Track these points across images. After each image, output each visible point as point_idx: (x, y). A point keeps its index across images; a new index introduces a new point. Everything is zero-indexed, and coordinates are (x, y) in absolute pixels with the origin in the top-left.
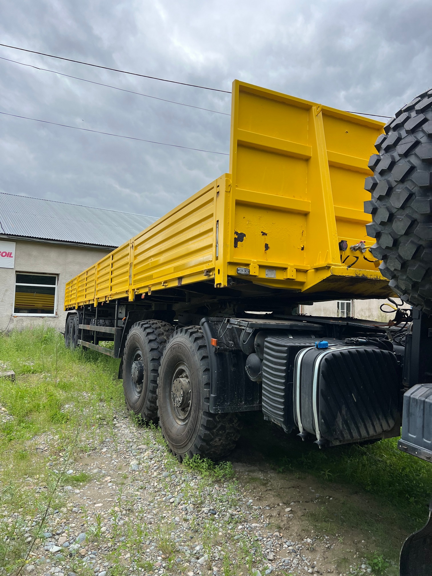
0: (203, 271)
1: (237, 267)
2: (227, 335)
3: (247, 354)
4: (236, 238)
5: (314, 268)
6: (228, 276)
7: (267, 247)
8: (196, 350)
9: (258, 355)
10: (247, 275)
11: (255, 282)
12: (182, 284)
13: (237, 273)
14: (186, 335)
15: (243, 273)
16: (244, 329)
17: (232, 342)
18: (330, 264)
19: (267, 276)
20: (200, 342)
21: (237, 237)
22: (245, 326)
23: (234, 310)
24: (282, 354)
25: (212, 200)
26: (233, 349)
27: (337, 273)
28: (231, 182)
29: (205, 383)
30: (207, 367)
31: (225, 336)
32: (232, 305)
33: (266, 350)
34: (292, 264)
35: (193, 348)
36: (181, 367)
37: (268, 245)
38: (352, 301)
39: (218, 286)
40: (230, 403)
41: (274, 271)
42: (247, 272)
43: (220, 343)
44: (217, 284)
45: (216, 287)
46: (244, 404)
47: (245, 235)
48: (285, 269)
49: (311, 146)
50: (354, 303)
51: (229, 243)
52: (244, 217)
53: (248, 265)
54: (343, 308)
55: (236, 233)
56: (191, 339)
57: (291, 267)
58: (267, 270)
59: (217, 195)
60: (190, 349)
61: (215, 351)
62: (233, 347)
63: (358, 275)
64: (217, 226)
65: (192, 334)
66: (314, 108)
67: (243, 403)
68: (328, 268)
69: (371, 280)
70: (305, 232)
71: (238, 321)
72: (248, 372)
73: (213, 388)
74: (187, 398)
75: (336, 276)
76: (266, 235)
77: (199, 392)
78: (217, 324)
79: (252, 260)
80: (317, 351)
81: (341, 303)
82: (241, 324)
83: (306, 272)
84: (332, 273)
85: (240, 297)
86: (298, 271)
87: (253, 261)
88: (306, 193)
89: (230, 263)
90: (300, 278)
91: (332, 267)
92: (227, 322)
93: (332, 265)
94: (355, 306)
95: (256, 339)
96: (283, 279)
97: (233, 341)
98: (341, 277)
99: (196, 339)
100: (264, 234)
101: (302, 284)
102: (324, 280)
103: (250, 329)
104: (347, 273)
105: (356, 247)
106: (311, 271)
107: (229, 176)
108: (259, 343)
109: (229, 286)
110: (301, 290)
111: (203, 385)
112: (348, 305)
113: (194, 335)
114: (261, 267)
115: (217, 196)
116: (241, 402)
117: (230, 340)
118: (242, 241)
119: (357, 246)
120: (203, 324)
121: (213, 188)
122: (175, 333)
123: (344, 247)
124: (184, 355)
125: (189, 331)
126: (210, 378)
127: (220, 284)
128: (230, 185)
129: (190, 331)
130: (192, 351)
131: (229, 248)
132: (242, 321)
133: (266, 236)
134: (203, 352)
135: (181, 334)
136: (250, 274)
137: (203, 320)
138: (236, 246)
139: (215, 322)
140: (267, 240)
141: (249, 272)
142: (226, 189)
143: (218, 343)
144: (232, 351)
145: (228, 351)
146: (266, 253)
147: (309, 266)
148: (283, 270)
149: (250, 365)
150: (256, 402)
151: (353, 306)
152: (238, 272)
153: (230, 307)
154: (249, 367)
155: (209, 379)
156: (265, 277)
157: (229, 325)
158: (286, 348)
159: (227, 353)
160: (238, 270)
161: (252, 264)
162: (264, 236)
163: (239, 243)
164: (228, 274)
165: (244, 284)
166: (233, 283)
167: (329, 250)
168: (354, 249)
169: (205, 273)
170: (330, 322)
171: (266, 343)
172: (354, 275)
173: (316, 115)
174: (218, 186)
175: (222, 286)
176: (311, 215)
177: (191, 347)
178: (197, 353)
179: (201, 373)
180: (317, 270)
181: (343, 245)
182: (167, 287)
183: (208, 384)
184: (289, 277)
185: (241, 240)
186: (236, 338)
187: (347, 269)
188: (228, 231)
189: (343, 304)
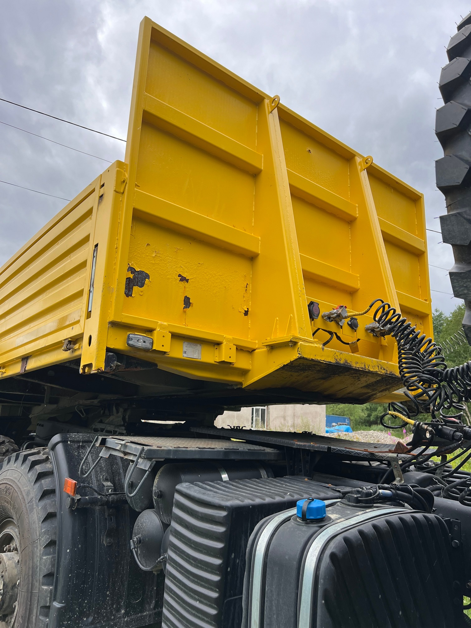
0: (61, 341)
1: (128, 333)
2: (101, 468)
3: (137, 510)
4: (130, 278)
5: (267, 346)
6: (108, 350)
7: (187, 302)
8: (36, 499)
9: (158, 513)
10: (146, 350)
11: (162, 366)
12: (27, 369)
13: (128, 344)
14: (23, 468)
15: (140, 344)
16: (133, 461)
17: (109, 484)
18: (297, 338)
19: (185, 355)
20: (46, 483)
21: (131, 276)
22: (135, 455)
23: (124, 419)
24: (214, 527)
25: (89, 212)
26: (111, 498)
27: (308, 355)
28: (127, 176)
29: (45, 571)
30: (53, 538)
31: (96, 472)
32: (121, 410)
33: (176, 511)
34: (231, 337)
35: (32, 495)
36: (9, 530)
37: (189, 299)
38: (267, 407)
39: (86, 371)
40: (94, 618)
41: (199, 347)
42: (147, 345)
43: (84, 487)
44: (85, 366)
45: (81, 371)
46: (124, 613)
47: (147, 276)
48: (218, 344)
49: (263, 155)
50: (269, 409)
51: (114, 286)
52: (148, 245)
53: (150, 331)
54: (257, 415)
55: (132, 270)
56: (32, 475)
57: (229, 341)
58: (186, 343)
59: (99, 200)
60: (25, 497)
61: (71, 507)
62: (110, 495)
63: (338, 360)
64: (95, 255)
65: (34, 464)
66: (266, 101)
67: (123, 611)
68: (293, 344)
69: (357, 371)
70: (250, 287)
71: (122, 445)
72: (137, 553)
73: (60, 588)
74: (11, 597)
75: (306, 359)
76: (187, 281)
77: (31, 592)
78: (83, 447)
79: (160, 322)
80: (304, 528)
81: (256, 409)
82: (127, 451)
83: (251, 351)
84: (299, 354)
85: (135, 397)
86: (240, 349)
87: (161, 325)
88: (253, 225)
89: (114, 324)
90: (242, 362)
91: (300, 343)
92: (101, 444)
93: (300, 339)
94: (270, 413)
95: (156, 481)
96: (213, 362)
97: (113, 482)
98: (314, 363)
99: (41, 476)
100: (183, 279)
101: (244, 372)
102: (284, 366)
103: (146, 461)
104: (322, 356)
105: (333, 314)
106: (261, 351)
107: (124, 167)
108: (162, 490)
109: (108, 370)
110: (241, 384)
111: (41, 577)
112: (263, 411)
113: (37, 467)
114: (176, 336)
115: (99, 203)
116: (118, 610)
117: (107, 480)
118: (142, 286)
119: (335, 313)
120: (53, 448)
121: (93, 191)
122: (7, 461)
123: (315, 313)
124: (14, 508)
125: (29, 459)
126: (57, 563)
127: (90, 366)
128: (124, 181)
129: (32, 458)
130: (30, 500)
131: (115, 295)
132: (131, 442)
133: (186, 283)
134: (49, 505)
135: (15, 465)
136: (154, 348)
137: (56, 438)
138: (128, 293)
139: (79, 442)
140: (190, 290)
141: (152, 344)
142: (116, 186)
143: (78, 490)
144: (107, 504)
145: (99, 503)
146: (185, 312)
147: (257, 342)
148: (214, 346)
149: (140, 536)
150: (150, 606)
151: (268, 413)
152: (130, 342)
153: (118, 412)
154: (140, 541)
155: (53, 566)
156: (182, 358)
157: (106, 449)
158: (224, 513)
159: (97, 508)
160: (129, 338)
161: (158, 329)
162: (183, 284)
163: (136, 288)
164: (109, 346)
165: (139, 369)
166: (117, 366)
167: (294, 315)
168: (329, 318)
169: (65, 346)
170: (294, 445)
171: (177, 497)
172: (333, 361)
173: (270, 111)
174: (103, 185)
175: (94, 371)
176: (260, 259)
177: (28, 493)
178: (37, 506)
179: (40, 549)
180: (272, 348)
181: (314, 310)
182: (5, 375)
183: (49, 576)
184: (224, 358)
185: (139, 284)
186: (119, 474)
187: (323, 349)
188: (115, 264)
189: (257, 410)
